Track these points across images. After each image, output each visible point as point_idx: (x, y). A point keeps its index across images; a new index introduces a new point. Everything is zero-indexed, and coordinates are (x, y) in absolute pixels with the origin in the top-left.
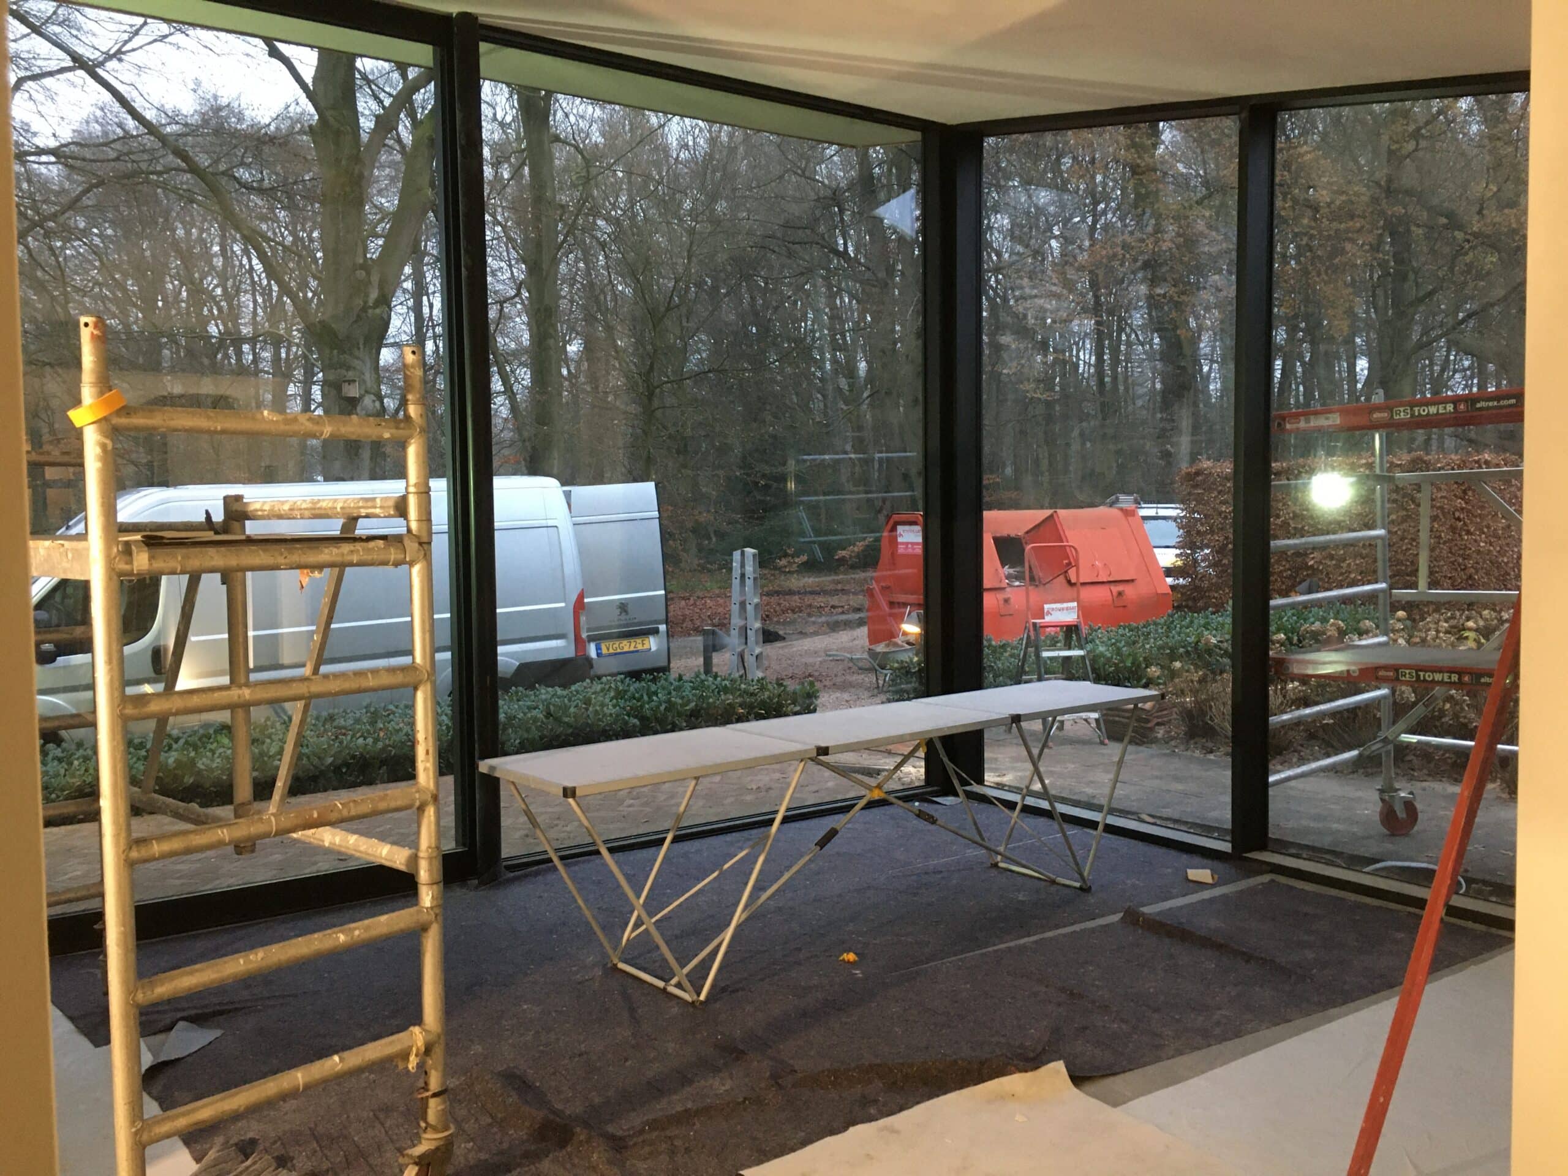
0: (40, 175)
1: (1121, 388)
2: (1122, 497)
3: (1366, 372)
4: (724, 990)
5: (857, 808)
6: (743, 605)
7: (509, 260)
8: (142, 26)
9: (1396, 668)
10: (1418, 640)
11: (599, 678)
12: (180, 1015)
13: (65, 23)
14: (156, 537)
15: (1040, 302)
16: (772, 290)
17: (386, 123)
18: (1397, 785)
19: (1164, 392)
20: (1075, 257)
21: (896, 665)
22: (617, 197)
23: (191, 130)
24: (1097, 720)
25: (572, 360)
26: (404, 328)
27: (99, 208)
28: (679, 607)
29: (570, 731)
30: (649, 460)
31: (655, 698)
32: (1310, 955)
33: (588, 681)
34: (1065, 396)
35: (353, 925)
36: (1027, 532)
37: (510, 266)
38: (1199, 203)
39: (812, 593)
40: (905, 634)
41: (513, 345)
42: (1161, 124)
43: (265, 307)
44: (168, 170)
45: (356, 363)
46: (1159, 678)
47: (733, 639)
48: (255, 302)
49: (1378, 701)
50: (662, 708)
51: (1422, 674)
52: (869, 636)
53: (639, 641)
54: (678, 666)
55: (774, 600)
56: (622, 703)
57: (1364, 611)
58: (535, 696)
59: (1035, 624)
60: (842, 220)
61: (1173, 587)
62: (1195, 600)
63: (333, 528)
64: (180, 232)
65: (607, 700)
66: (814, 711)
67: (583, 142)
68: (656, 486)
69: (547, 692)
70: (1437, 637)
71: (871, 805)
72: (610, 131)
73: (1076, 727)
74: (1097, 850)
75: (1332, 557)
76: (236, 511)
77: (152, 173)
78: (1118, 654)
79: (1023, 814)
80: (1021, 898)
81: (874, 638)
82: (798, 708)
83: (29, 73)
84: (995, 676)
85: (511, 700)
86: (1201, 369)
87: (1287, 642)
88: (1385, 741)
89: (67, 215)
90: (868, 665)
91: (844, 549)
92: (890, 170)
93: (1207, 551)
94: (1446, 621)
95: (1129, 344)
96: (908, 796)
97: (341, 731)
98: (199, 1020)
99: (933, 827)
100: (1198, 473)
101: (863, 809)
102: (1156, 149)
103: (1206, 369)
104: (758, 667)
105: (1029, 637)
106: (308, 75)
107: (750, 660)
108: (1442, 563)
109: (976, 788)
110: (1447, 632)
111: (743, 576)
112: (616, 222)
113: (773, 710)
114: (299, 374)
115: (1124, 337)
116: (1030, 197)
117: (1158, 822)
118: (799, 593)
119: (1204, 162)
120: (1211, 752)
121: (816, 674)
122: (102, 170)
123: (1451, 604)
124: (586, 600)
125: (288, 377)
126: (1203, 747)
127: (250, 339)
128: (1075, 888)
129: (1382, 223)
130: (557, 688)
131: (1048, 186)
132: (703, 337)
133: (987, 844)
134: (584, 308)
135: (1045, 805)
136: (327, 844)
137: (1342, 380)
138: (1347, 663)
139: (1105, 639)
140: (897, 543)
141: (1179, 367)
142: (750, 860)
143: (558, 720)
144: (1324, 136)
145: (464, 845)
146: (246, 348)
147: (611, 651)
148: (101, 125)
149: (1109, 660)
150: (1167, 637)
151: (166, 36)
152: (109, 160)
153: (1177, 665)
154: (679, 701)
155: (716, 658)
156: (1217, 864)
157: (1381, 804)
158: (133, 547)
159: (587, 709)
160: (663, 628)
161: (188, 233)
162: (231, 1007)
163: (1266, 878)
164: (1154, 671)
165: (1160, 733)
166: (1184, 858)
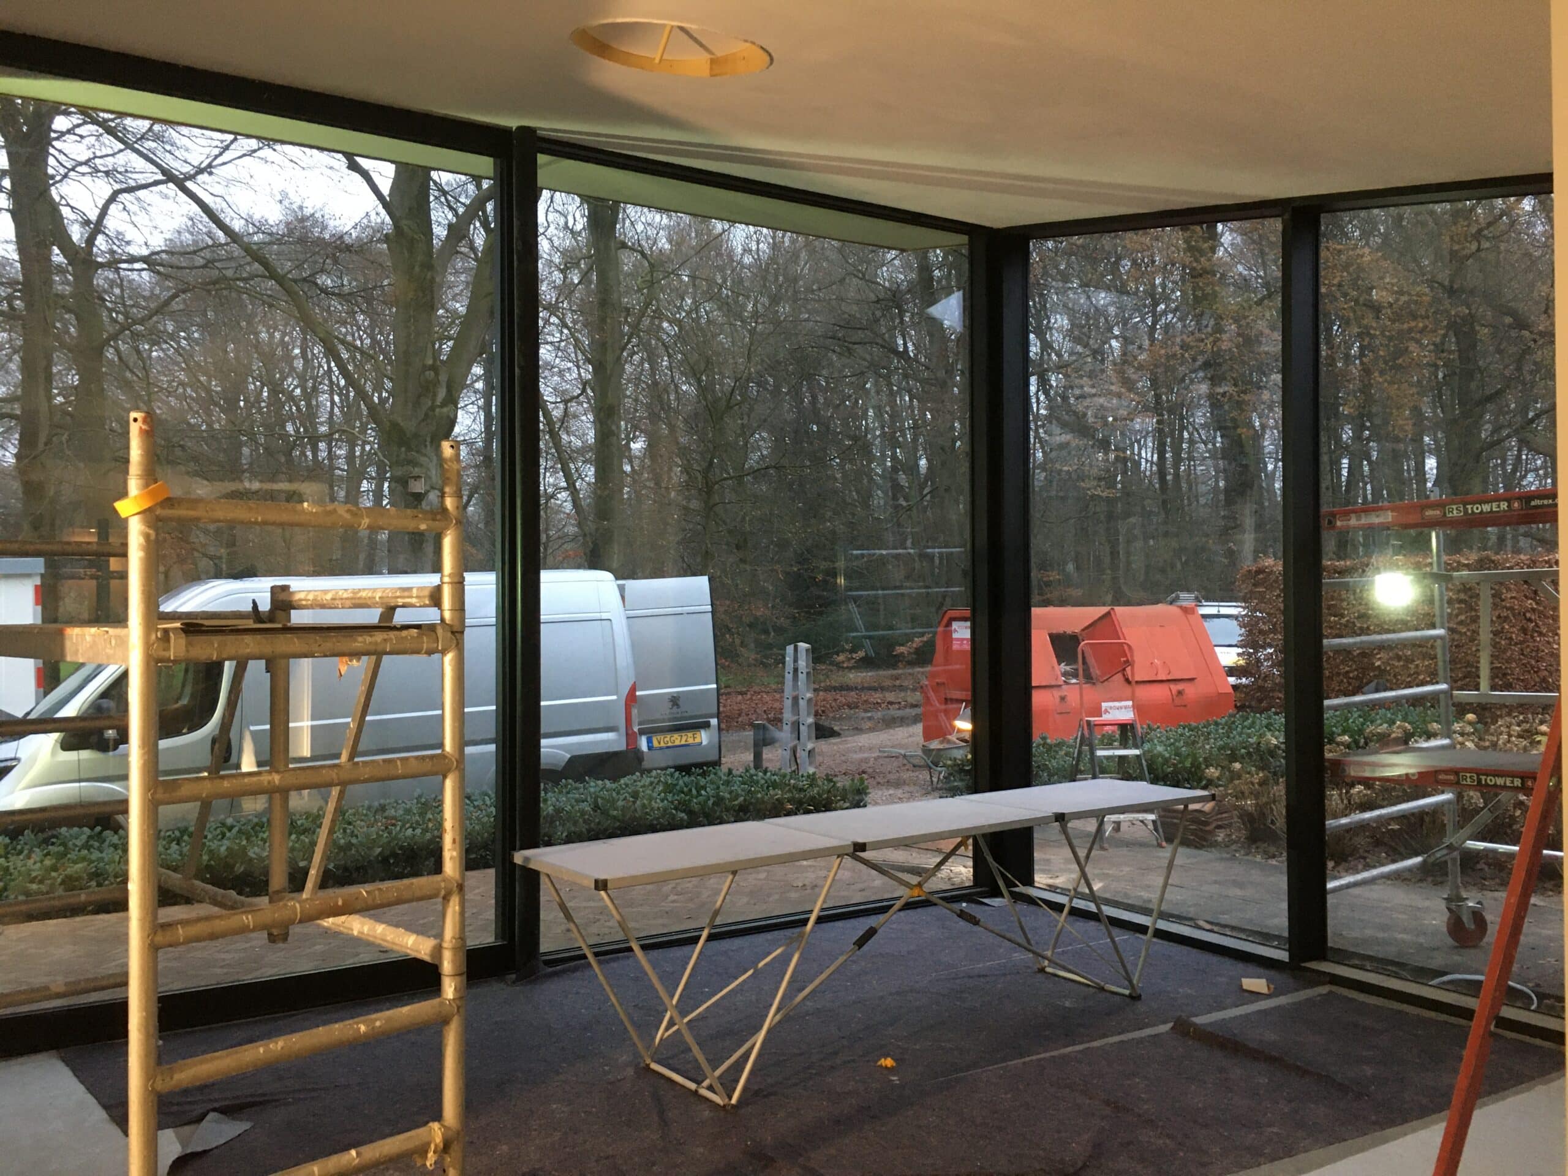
0: (131, 281)
1: (1184, 485)
2: (1183, 595)
3: (1435, 471)
4: (756, 1093)
5: (896, 908)
6: (795, 700)
7: (578, 361)
8: (232, 142)
9: (1456, 772)
10: (1487, 744)
11: (649, 771)
12: (210, 1106)
13: (158, 138)
14: (198, 625)
15: (1101, 400)
16: (832, 388)
17: (458, 232)
18: (1464, 895)
19: (1227, 490)
20: (1135, 358)
21: (949, 762)
22: (683, 299)
23: (276, 239)
24: (1154, 822)
25: (636, 457)
26: (474, 426)
27: (187, 312)
28: (734, 703)
29: (618, 824)
30: (707, 555)
31: (703, 792)
32: (1369, 1071)
33: (638, 774)
34: (1126, 493)
35: (374, 1016)
36: (1083, 630)
37: (578, 367)
38: (1259, 303)
39: (870, 689)
40: (959, 731)
41: (579, 443)
42: (1220, 226)
43: (343, 407)
44: (252, 277)
45: (423, 460)
46: (1219, 779)
47: (784, 734)
48: (333, 403)
49: (1442, 804)
50: (710, 803)
51: (1483, 778)
52: (924, 733)
53: (690, 734)
54: (728, 761)
55: (830, 696)
56: (670, 797)
57: (1433, 714)
58: (585, 788)
59: (1088, 723)
60: (902, 321)
61: (1235, 687)
62: (1260, 701)
63: (372, 616)
64: (264, 335)
65: (655, 795)
66: (865, 806)
67: (651, 248)
68: (710, 580)
69: (597, 785)
70: (1509, 741)
71: (909, 906)
72: (678, 239)
73: (1133, 829)
74: (1147, 956)
75: (1399, 658)
76: (282, 602)
77: (238, 279)
78: (1176, 755)
79: (1072, 918)
80: (1067, 1004)
81: (928, 735)
82: (847, 805)
83: (124, 186)
84: (1050, 775)
85: (561, 792)
86: (1266, 467)
87: (1353, 745)
88: (1450, 847)
89: (155, 319)
90: (922, 763)
91: (902, 645)
92: (950, 273)
93: (1271, 651)
94: (1519, 725)
95: (1191, 442)
96: (953, 897)
97: (392, 821)
98: (229, 1111)
99: (976, 928)
100: (1260, 571)
101: (900, 910)
102: (1214, 253)
103: (1270, 467)
104: (811, 764)
105: (1083, 734)
106: (385, 188)
107: (802, 755)
108: (1514, 665)
109: (1021, 889)
110: (1519, 736)
111: (796, 670)
112: (679, 323)
113: (823, 805)
114: (372, 471)
115: (1186, 434)
116: (1089, 298)
117: (1216, 929)
118: (856, 688)
119: (1264, 265)
120: (1274, 857)
121: (871, 770)
122: (191, 277)
123: (1523, 707)
124: (638, 693)
125: (362, 475)
126: (1265, 852)
127: (326, 436)
128: (1123, 995)
129: (1445, 323)
130: (607, 782)
131: (1108, 288)
132: (765, 435)
133: (1034, 948)
134: (649, 407)
135: (1092, 907)
136: (355, 933)
137: (1411, 479)
138: (1410, 766)
139: (1163, 739)
140: (952, 639)
141: (1241, 465)
142: (785, 960)
143: (605, 813)
144: (1386, 237)
145: (503, 938)
146: (322, 445)
147: (662, 744)
148: (192, 234)
149: (1166, 761)
150: (1228, 737)
151: (255, 151)
152: (196, 268)
153: (1237, 766)
154: (727, 796)
155: (767, 754)
156: (1272, 973)
157: (1447, 914)
158: (172, 635)
159: (634, 802)
160: (714, 722)
161: (272, 336)
162: (261, 1099)
163: (1324, 990)
164: (1212, 772)
165: (1221, 836)
166: (1240, 966)
